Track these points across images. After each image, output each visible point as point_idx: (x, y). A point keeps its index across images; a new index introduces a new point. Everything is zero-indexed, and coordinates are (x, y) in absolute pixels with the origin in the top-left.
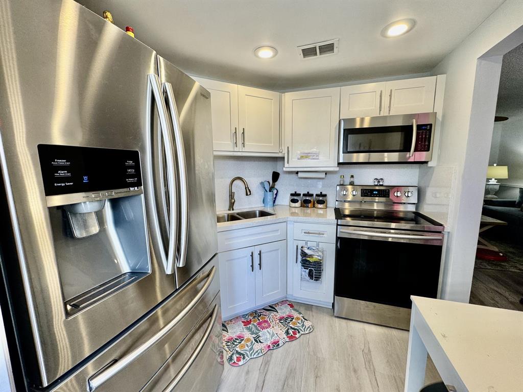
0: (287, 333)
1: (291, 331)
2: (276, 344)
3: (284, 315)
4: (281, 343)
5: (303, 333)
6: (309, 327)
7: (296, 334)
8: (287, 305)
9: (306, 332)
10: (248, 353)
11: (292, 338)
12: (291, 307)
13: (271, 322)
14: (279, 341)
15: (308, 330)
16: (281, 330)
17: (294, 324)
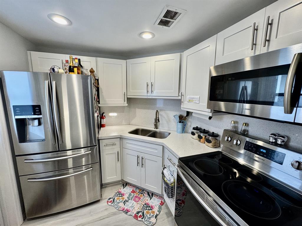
0: (138, 213)
1: (140, 214)
2: (127, 212)
3: (151, 204)
4: (129, 213)
5: (144, 221)
6: (150, 222)
7: (140, 218)
8: (161, 201)
9: (145, 222)
10: (116, 202)
11: (136, 217)
12: (160, 204)
13: (141, 201)
14: (129, 212)
15: (147, 223)
16: (138, 208)
17: (148, 213)
